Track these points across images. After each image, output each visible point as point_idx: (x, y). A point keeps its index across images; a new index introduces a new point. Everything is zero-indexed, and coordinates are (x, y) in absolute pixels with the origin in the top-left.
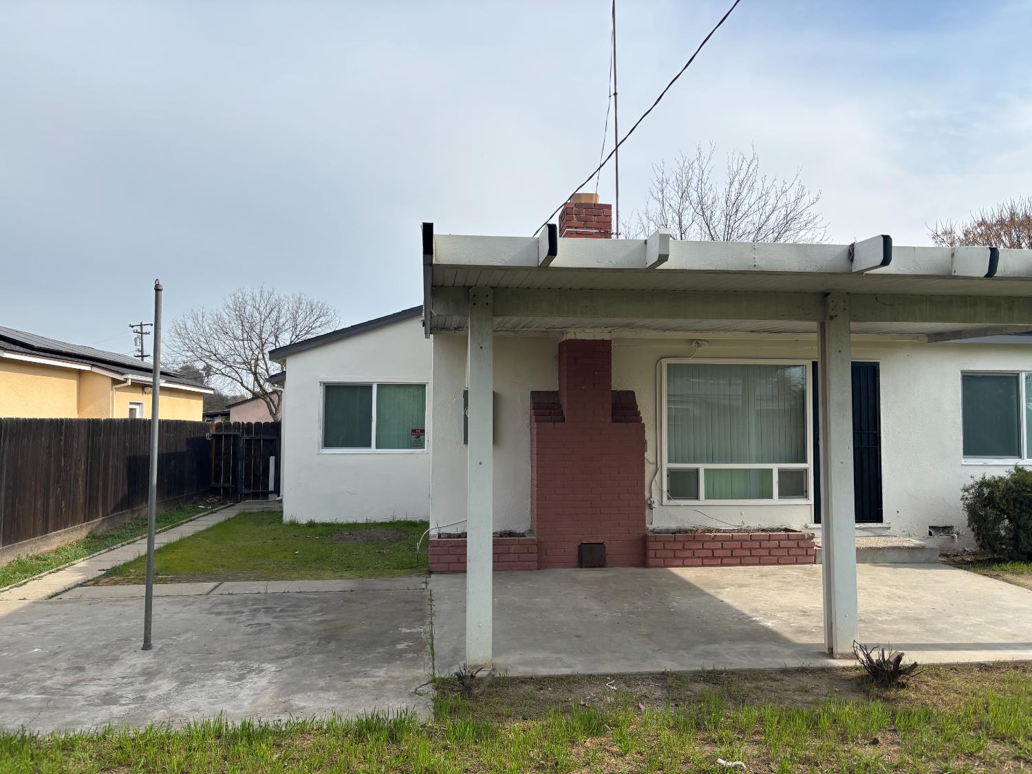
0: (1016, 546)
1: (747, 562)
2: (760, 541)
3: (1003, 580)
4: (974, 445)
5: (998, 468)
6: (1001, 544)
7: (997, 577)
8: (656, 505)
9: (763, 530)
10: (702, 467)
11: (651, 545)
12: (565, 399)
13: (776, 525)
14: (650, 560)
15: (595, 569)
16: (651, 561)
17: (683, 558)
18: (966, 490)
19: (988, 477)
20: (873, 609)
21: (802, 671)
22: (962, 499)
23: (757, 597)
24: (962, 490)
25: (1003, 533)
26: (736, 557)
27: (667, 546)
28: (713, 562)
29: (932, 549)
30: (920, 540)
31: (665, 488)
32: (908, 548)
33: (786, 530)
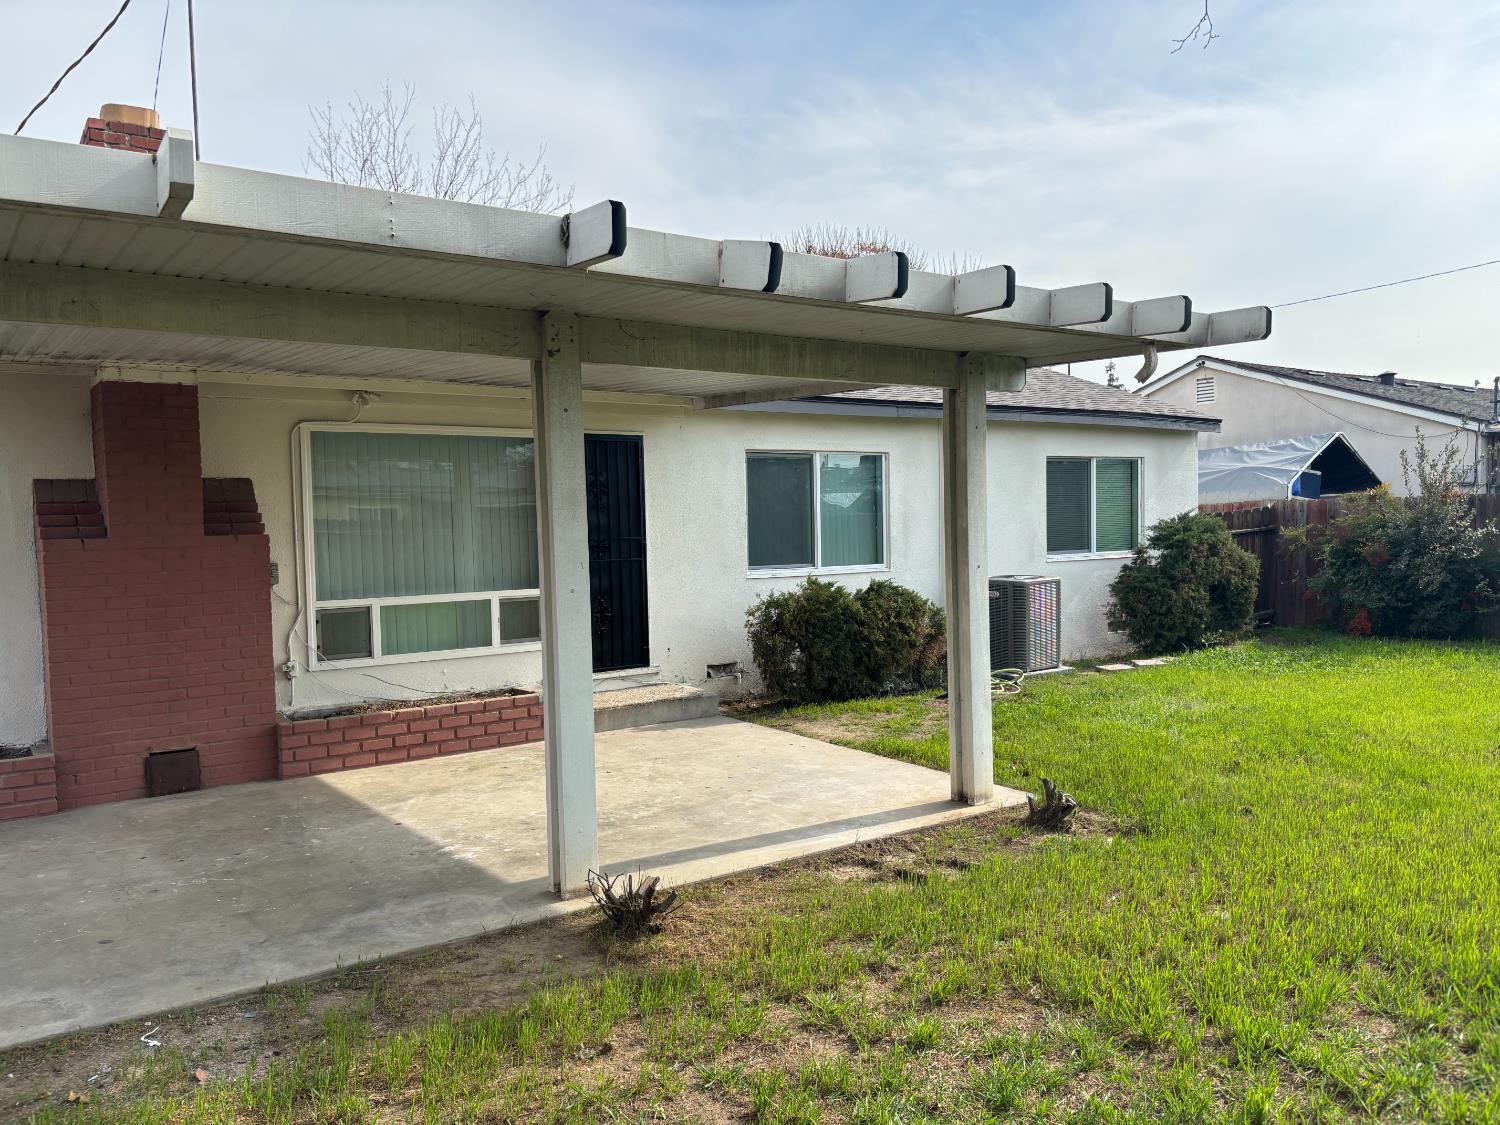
0: (808, 683)
1: (451, 749)
2: (470, 713)
3: (794, 732)
4: (762, 553)
5: (787, 581)
6: (791, 682)
7: (785, 728)
8: (297, 672)
9: (478, 695)
10: (376, 604)
11: (285, 741)
12: (105, 492)
13: (498, 685)
14: (285, 766)
15: (180, 795)
16: (285, 768)
17: (344, 756)
18: (751, 614)
19: (776, 595)
20: (629, 801)
21: (510, 932)
22: (746, 626)
23: (458, 808)
24: (746, 613)
25: (793, 666)
26: (433, 743)
27: (315, 739)
28: (394, 756)
29: (709, 697)
30: (698, 686)
31: (313, 643)
32: (681, 699)
33: (514, 692)
